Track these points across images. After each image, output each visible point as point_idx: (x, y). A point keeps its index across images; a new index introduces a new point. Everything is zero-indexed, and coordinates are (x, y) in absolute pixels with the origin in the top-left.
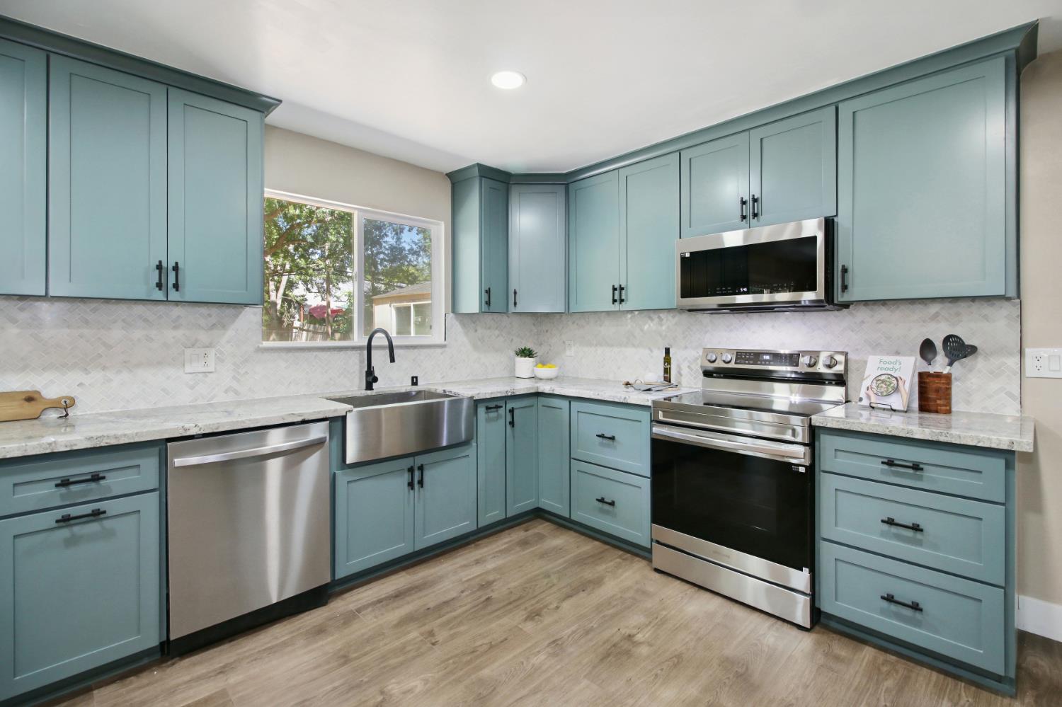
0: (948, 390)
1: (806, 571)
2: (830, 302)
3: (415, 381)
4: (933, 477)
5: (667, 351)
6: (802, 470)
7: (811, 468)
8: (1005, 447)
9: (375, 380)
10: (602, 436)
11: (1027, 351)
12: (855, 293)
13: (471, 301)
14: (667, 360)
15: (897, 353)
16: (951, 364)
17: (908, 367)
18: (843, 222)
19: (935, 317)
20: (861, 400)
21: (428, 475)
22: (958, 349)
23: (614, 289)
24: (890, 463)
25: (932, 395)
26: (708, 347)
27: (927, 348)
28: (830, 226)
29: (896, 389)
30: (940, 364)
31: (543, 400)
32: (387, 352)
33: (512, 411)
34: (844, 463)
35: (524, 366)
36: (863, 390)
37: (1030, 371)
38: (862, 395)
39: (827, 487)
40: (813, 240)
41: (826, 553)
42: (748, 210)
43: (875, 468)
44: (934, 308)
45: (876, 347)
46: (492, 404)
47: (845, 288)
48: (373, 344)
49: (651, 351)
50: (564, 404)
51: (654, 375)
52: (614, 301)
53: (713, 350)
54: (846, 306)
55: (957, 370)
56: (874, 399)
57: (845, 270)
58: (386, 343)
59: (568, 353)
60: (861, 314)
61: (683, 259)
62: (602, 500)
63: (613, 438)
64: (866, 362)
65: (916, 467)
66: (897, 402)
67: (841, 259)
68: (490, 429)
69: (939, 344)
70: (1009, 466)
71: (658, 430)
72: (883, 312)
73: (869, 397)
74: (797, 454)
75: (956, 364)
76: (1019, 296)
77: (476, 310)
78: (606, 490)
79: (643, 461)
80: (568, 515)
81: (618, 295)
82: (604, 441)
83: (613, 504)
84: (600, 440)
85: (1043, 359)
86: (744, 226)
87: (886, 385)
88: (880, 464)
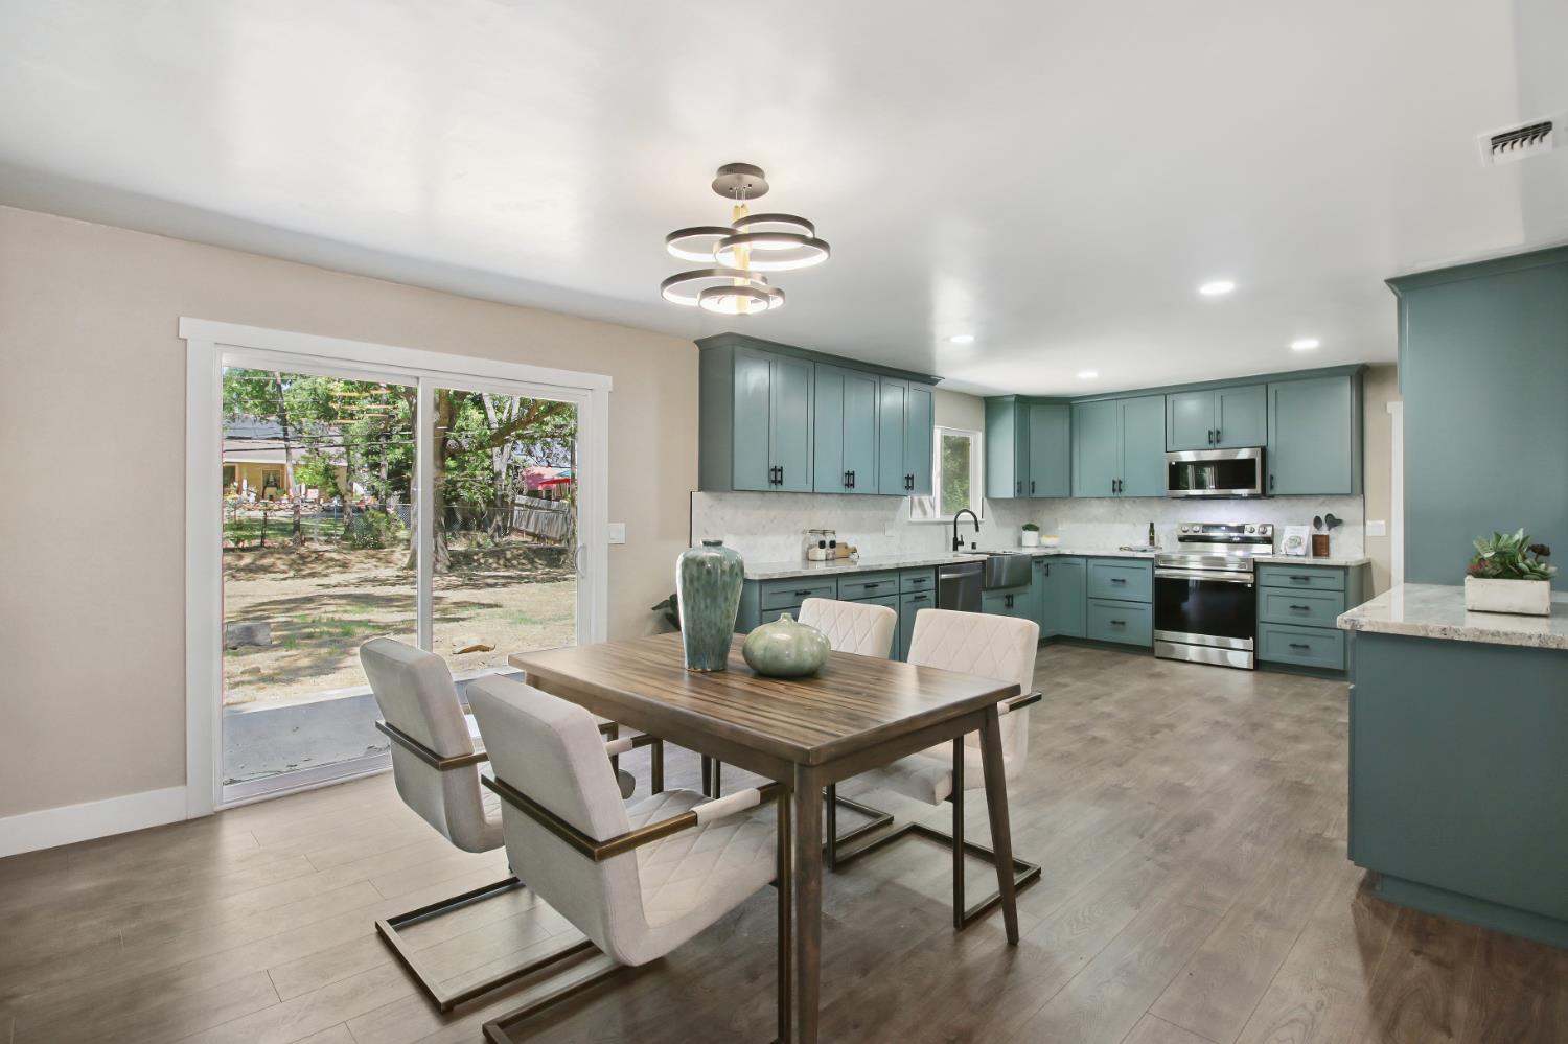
0: (1328, 544)
1: (1251, 640)
2: (1265, 495)
3: (974, 546)
4: (1316, 583)
5: (1152, 525)
6: (1249, 586)
7: (1254, 585)
8: (1343, 564)
9: (962, 543)
10: (1115, 580)
11: (1368, 523)
12: (1278, 490)
13: (1005, 488)
14: (1152, 530)
15: (1302, 525)
16: (1329, 530)
17: (1306, 532)
18: (1271, 448)
19: (1322, 504)
20: (1281, 549)
21: (1017, 601)
22: (1333, 522)
23: (1114, 482)
24: (1294, 578)
25: (1319, 546)
26: (1182, 521)
27: (1317, 522)
28: (1264, 451)
29: (1300, 544)
30: (1324, 531)
31: (1063, 560)
32: (974, 525)
33: (1047, 566)
34: (1272, 581)
35: (1030, 538)
36: (1282, 545)
37: (1368, 533)
38: (1282, 547)
39: (1262, 593)
40: (1254, 460)
41: (1262, 629)
42: (1213, 437)
43: (1287, 581)
44: (1321, 499)
45: (1290, 521)
46: (1038, 560)
47: (1272, 487)
48: (959, 519)
49: (1134, 524)
50: (1083, 561)
51: (1143, 542)
52: (1114, 491)
53: (1186, 524)
54: (1272, 497)
55: (1332, 533)
56: (1289, 550)
57: (1272, 477)
58: (973, 519)
59: (1060, 528)
60: (1282, 502)
61: (1170, 465)
62: (1114, 622)
63: (1123, 581)
64: (1283, 530)
65: (1306, 578)
66: (1300, 551)
67: (1270, 471)
68: (1037, 575)
69: (1323, 519)
70: (1346, 574)
71: (1158, 572)
72: (1294, 501)
73: (1286, 549)
74: (1248, 577)
75: (1332, 529)
76: (1363, 493)
77: (1012, 496)
78: (1118, 616)
79: (1146, 593)
80: (1084, 636)
81: (1118, 486)
82: (1117, 583)
83: (1123, 623)
84: (1113, 583)
85: (1375, 527)
86: (1211, 447)
87: (1296, 542)
88: (1288, 579)
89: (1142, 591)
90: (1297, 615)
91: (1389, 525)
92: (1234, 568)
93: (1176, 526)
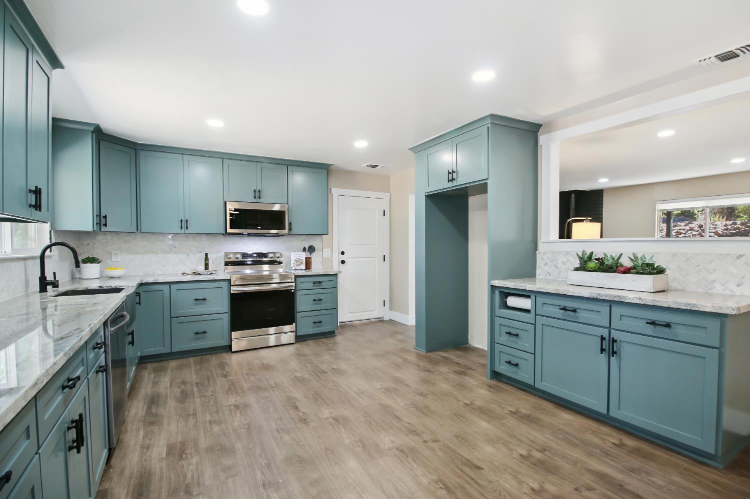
0: (311, 262)
1: (294, 324)
4: (325, 285)
5: (206, 254)
6: (293, 291)
7: (295, 290)
10: (196, 300)
11: (324, 250)
12: (294, 231)
14: (207, 259)
15: (299, 251)
16: (311, 254)
17: (303, 256)
18: (290, 206)
19: (305, 240)
20: (292, 268)
22: (312, 249)
23: (182, 221)
24: (314, 283)
25: (308, 264)
26: (226, 251)
27: (305, 250)
29: (302, 263)
30: (309, 255)
34: (303, 286)
36: (292, 264)
37: (324, 256)
38: (292, 266)
39: (299, 294)
40: (284, 212)
41: (299, 316)
42: (257, 195)
43: (310, 285)
44: (304, 237)
47: (291, 229)
50: (164, 287)
52: (182, 227)
53: (230, 253)
56: (296, 267)
57: (290, 224)
62: (197, 333)
63: (204, 299)
65: (320, 283)
66: (303, 267)
67: (290, 220)
69: (307, 249)
70: (337, 278)
71: (234, 289)
73: (294, 266)
74: (293, 285)
78: (200, 327)
79: (224, 306)
80: (169, 351)
81: (184, 224)
82: (198, 302)
83: (204, 332)
84: (195, 302)
85: (327, 252)
86: (255, 201)
87: (298, 262)
88: (312, 284)
89: (221, 306)
90: (317, 304)
91: (332, 251)
92: (278, 281)
93: (222, 254)
